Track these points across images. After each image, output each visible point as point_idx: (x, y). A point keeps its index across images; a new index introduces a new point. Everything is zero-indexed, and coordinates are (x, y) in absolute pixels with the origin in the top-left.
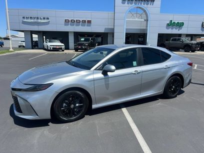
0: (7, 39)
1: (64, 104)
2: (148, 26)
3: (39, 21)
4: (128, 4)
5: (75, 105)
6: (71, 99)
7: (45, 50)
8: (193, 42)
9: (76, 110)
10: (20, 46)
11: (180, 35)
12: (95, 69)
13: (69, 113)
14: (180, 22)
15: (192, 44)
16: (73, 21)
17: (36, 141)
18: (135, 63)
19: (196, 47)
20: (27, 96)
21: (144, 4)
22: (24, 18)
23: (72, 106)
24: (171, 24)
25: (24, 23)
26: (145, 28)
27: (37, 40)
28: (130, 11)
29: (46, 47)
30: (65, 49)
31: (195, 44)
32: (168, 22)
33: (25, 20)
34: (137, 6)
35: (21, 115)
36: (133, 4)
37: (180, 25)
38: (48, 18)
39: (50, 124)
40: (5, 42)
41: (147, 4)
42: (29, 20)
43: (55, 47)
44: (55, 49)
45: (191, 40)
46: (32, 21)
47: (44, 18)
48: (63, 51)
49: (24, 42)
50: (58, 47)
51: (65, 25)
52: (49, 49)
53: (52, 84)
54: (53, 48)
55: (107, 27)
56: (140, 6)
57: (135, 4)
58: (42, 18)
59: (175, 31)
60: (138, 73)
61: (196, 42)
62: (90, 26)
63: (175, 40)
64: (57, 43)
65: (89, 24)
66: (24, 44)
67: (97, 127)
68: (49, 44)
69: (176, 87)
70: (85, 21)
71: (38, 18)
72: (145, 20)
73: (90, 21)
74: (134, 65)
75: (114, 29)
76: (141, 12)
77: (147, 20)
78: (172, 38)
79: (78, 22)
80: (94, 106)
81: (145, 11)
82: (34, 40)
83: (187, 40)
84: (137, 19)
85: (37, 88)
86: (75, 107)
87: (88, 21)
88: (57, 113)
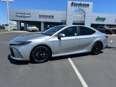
0: (7, 25)
1: (37, 53)
2: (86, 19)
3: (25, 15)
4: (74, 7)
5: (43, 54)
6: (41, 51)
7: (28, 31)
8: (111, 29)
9: (43, 57)
10: (14, 29)
11: (103, 25)
12: (54, 36)
13: (40, 58)
14: (103, 17)
15: (110, 30)
16: (44, 16)
17: (21, 71)
18: (76, 34)
19: (112, 32)
20: (18, 48)
21: (83, 7)
22: (17, 13)
23: (41, 54)
24: (98, 19)
25: (17, 16)
26: (84, 20)
27: (23, 26)
28: (75, 11)
29: (28, 30)
30: (39, 31)
31: (112, 30)
32: (97, 18)
33: (18, 15)
34: (79, 8)
35: (14, 58)
36: (77, 7)
37: (103, 19)
38: (30, 14)
39: (29, 64)
40: (6, 27)
41: (85, 8)
42: (20, 15)
43: (33, 29)
44: (33, 31)
45: (110, 28)
46: (21, 15)
47: (28, 14)
48: (38, 32)
49: (16, 27)
50: (35, 30)
51: (39, 18)
52: (30, 30)
53: (31, 42)
54: (32, 30)
55: (62, 19)
56: (81, 8)
57: (78, 7)
58: (27, 14)
59: (100, 23)
60: (77, 39)
61: (112, 29)
62: (53, 18)
63: (100, 27)
64: (35, 28)
65: (52, 18)
66: (16, 28)
67: (54, 66)
68: (30, 28)
69: (98, 49)
70: (50, 16)
71: (24, 14)
72: (84, 16)
73: (53, 16)
74: (75, 35)
75: (66, 21)
76: (81, 11)
77: (85, 16)
78: (99, 27)
79: (46, 16)
80: (53, 56)
81: (84, 11)
82: (22, 26)
83: (107, 28)
84: (79, 16)
85: (23, 43)
86: (43, 55)
87: (52, 16)
88: (33, 57)
